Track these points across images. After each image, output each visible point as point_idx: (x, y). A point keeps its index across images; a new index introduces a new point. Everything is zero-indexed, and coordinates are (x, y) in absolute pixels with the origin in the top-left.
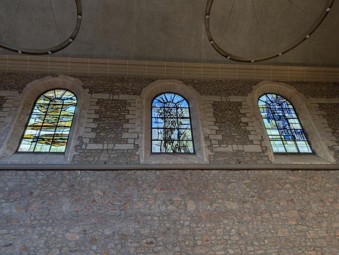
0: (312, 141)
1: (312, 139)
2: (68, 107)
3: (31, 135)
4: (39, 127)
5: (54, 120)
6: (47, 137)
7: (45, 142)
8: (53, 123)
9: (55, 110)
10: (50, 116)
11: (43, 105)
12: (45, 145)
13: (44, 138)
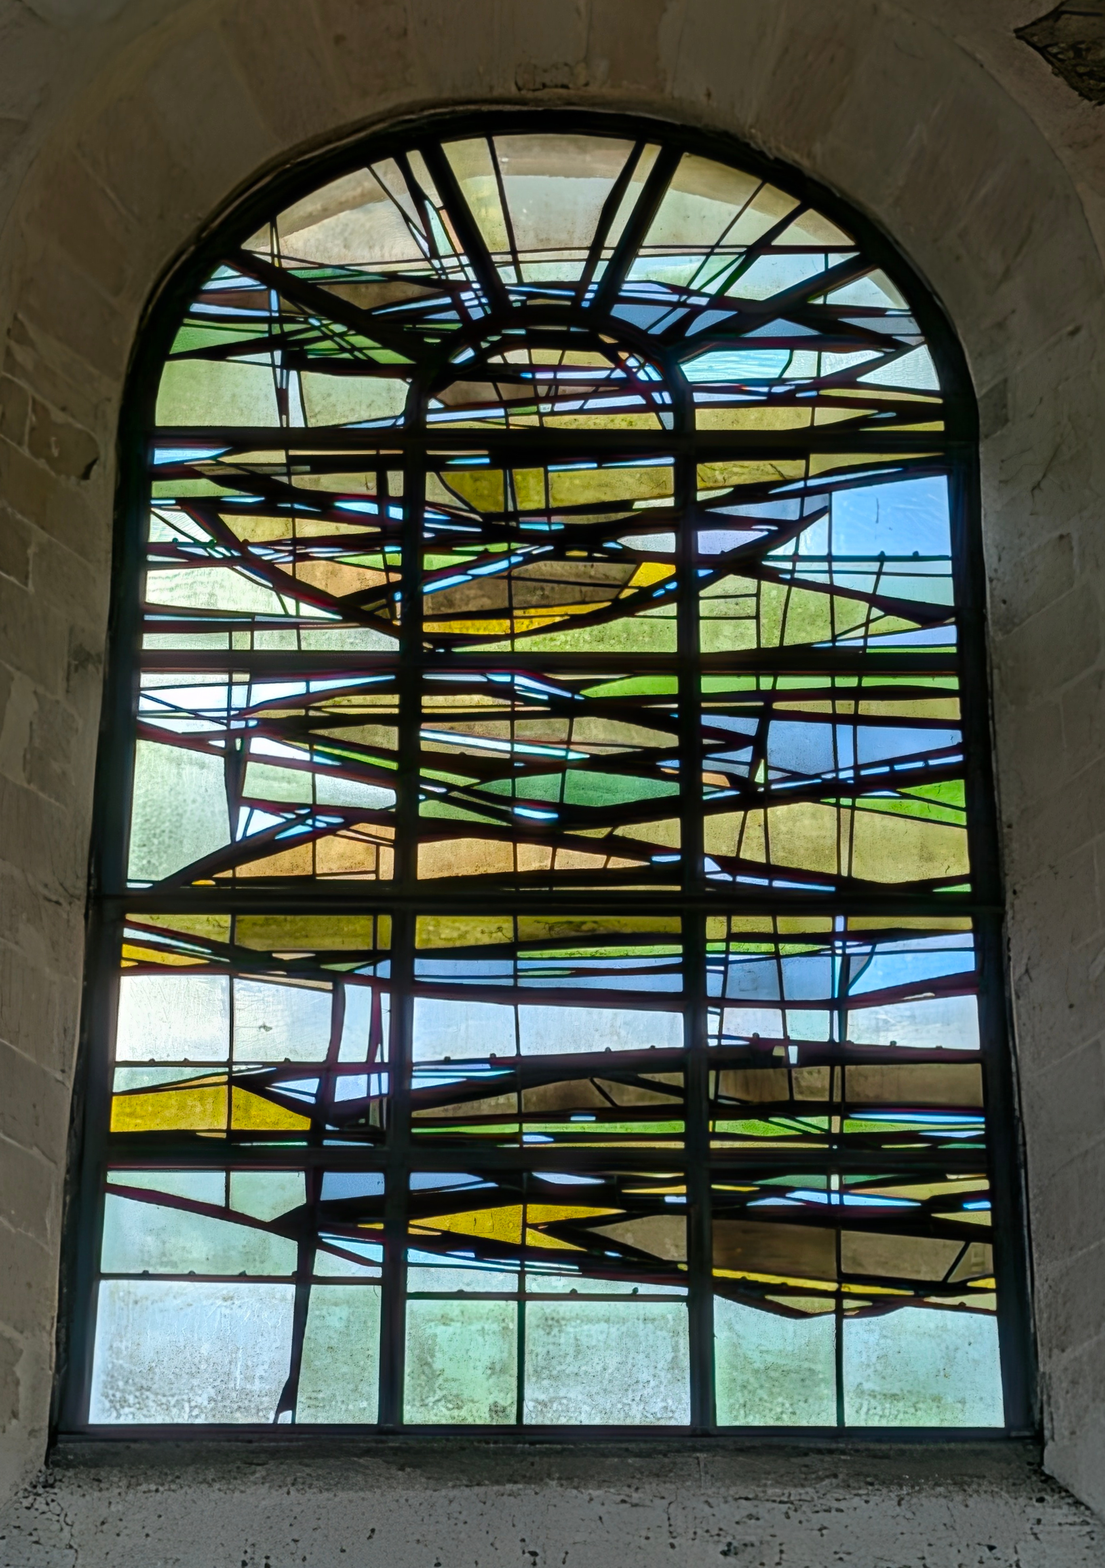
2: (804, 493)
3: (234, 1081)
4: (362, 924)
5: (595, 763)
6: (563, 1117)
7: (553, 1229)
8: (601, 833)
9: (558, 555)
10: (506, 691)
11: (292, 461)
12: (573, 1296)
13: (515, 1137)
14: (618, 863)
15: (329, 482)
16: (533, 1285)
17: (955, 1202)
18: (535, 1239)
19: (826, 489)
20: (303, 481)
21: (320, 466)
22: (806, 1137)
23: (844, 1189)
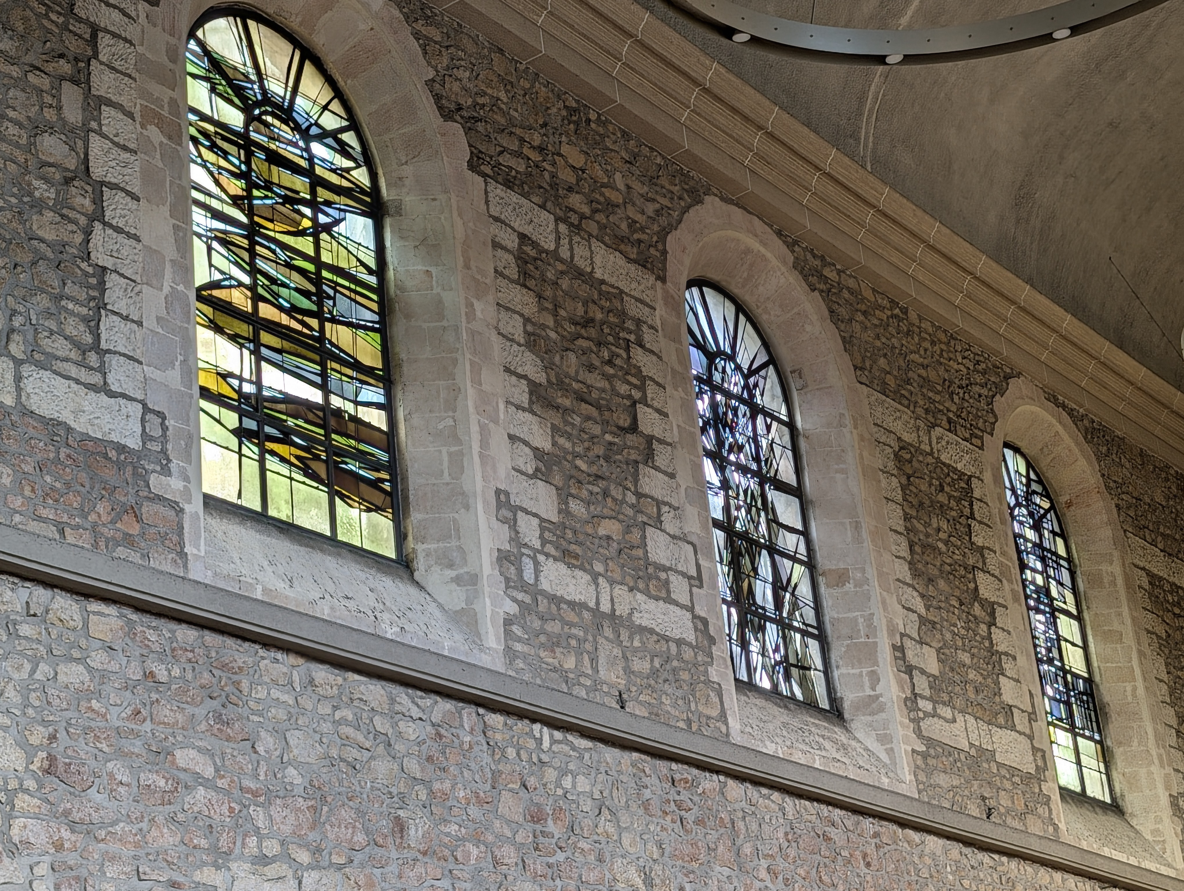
0: (1118, 752)
1: (1120, 744)
2: (340, 210)
3: (218, 374)
4: (245, 326)
5: (297, 290)
6: (297, 419)
7: (297, 457)
8: (300, 317)
9: (283, 204)
10: (274, 252)
11: (216, 133)
12: (304, 483)
13: (286, 421)
14: (305, 331)
15: (225, 145)
16: (294, 475)
17: (383, 481)
18: (293, 460)
19: (345, 211)
20: (220, 142)
21: (224, 139)
22: (350, 446)
23: (360, 468)
